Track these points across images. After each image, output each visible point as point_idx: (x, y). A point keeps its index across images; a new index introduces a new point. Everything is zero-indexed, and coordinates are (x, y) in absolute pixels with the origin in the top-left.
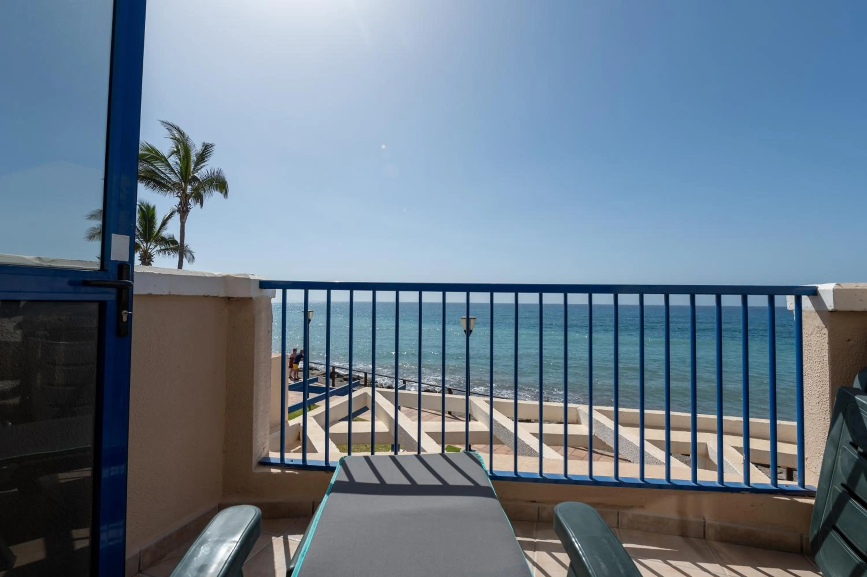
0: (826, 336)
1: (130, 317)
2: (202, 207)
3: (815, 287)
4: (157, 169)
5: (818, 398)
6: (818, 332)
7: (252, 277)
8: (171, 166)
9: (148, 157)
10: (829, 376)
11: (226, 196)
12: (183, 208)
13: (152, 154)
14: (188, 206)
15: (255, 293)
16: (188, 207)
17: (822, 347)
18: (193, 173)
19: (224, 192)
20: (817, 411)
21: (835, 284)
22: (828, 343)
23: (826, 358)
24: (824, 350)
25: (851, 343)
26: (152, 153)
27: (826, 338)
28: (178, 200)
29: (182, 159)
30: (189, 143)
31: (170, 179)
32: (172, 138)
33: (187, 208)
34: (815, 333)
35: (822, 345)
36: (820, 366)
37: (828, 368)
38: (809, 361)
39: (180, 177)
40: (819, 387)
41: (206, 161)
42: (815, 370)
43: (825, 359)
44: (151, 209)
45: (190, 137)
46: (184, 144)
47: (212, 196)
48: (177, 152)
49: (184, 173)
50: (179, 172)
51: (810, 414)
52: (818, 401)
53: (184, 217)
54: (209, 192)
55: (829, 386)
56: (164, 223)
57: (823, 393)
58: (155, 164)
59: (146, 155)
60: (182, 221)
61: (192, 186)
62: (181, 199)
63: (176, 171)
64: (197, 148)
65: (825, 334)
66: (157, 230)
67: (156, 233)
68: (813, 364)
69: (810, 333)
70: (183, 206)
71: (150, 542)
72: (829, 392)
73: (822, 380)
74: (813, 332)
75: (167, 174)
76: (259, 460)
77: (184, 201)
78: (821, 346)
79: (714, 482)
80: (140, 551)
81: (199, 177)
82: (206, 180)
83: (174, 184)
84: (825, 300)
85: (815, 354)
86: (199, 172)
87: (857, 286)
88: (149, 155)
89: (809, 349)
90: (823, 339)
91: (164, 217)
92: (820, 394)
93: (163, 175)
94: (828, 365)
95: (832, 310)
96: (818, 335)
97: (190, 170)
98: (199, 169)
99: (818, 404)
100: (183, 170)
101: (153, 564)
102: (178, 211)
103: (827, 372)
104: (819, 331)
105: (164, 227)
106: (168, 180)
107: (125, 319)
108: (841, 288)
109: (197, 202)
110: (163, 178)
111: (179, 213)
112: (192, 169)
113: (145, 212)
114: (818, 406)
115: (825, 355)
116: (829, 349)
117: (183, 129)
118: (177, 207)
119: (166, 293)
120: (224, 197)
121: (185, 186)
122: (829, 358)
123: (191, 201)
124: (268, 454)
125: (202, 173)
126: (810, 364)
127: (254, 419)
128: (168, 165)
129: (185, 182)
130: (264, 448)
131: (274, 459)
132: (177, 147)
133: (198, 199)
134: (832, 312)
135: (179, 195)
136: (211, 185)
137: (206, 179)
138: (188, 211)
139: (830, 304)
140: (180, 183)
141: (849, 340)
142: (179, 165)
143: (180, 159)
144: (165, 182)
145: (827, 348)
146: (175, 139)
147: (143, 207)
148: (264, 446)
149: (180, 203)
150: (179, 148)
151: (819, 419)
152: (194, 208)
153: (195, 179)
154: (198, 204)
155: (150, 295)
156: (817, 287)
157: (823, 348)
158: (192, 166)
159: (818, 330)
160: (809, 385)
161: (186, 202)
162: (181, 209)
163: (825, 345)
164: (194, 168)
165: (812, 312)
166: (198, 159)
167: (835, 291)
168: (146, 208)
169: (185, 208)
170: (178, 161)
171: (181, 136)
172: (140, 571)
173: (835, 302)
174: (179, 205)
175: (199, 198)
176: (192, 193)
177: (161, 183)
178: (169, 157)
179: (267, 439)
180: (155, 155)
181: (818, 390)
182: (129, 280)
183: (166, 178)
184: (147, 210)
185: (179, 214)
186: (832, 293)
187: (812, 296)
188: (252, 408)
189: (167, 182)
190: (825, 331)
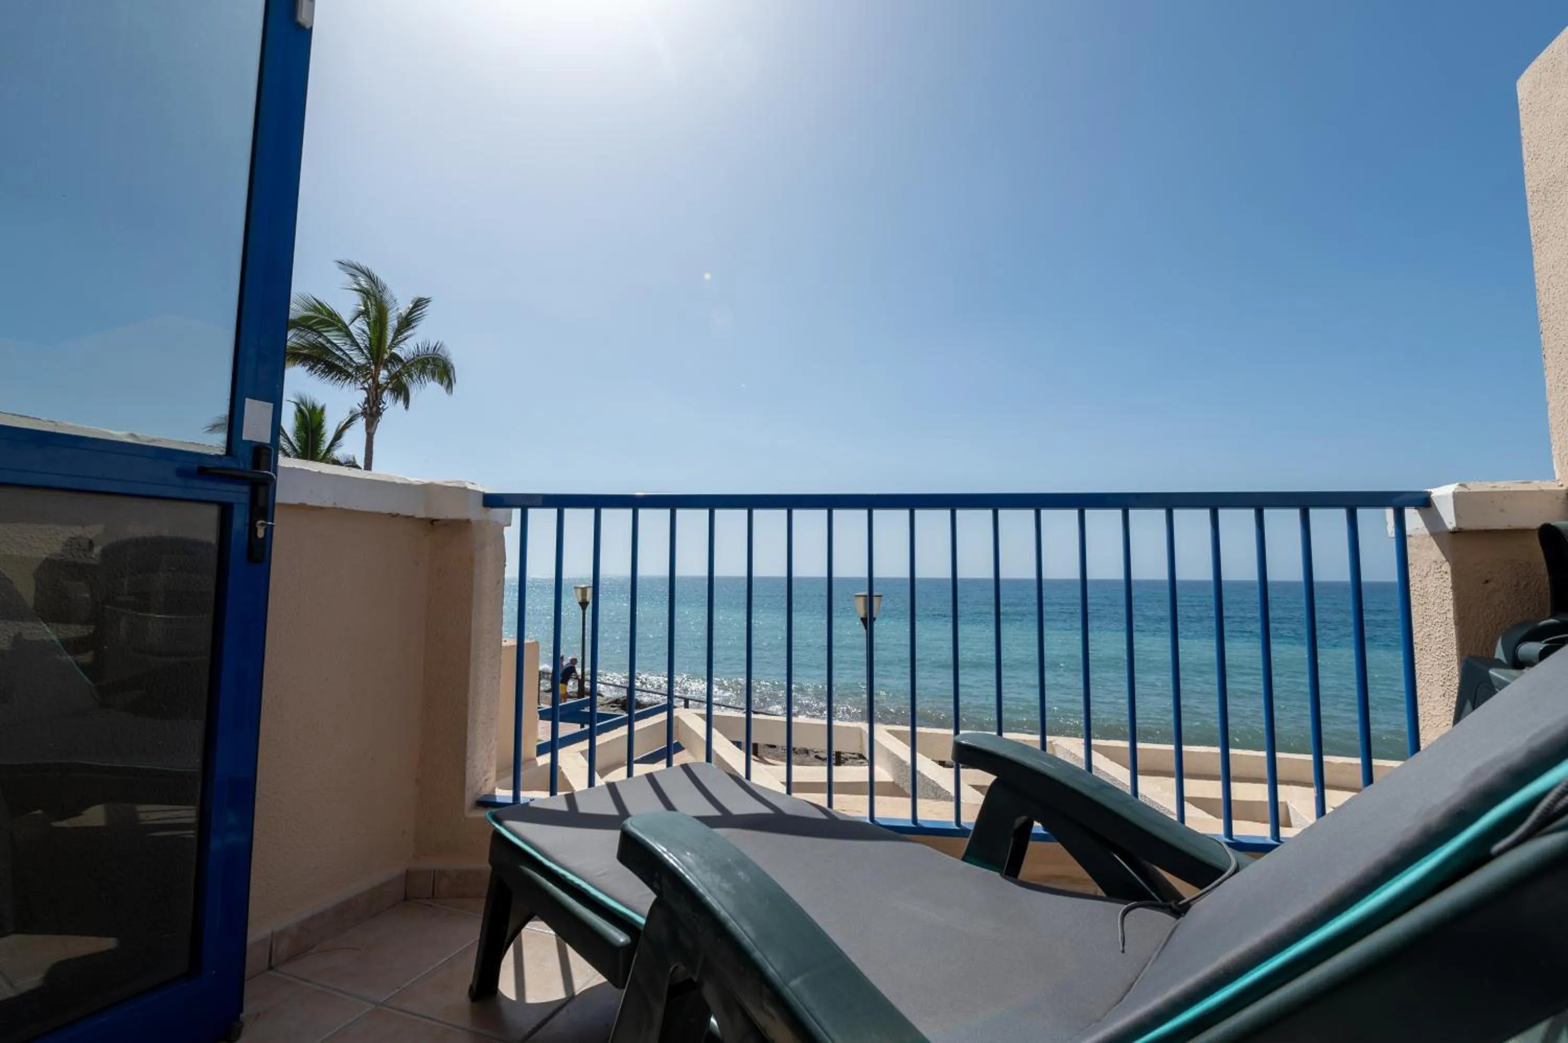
0: (1449, 576)
1: (269, 531)
2: (407, 407)
3: (1427, 492)
4: (329, 341)
5: (1442, 686)
6: (1437, 571)
7: (470, 487)
8: (353, 337)
9: (314, 321)
10: (1457, 645)
11: (450, 390)
12: (371, 408)
13: (323, 317)
14: (380, 404)
15: (475, 512)
16: (381, 406)
17: (1443, 597)
18: (390, 347)
19: (446, 382)
20: (1442, 709)
21: (1457, 484)
22: (1451, 588)
23: (1451, 615)
24: (1448, 601)
25: (1490, 586)
26: (323, 314)
27: (1448, 579)
28: (364, 394)
29: (372, 324)
30: (386, 297)
31: (351, 359)
32: (356, 290)
33: (379, 408)
34: (1432, 573)
35: (1444, 593)
36: (1442, 629)
37: (1453, 631)
38: (1425, 623)
39: (369, 356)
40: (1443, 667)
41: (415, 326)
42: (1436, 638)
43: (1448, 616)
44: (318, 411)
45: (388, 286)
46: (376, 300)
47: (424, 388)
48: (365, 313)
49: (374, 348)
50: (366, 346)
51: (1432, 716)
52: (1442, 693)
53: (372, 423)
54: (419, 382)
55: (1458, 663)
56: (338, 435)
57: (1450, 678)
58: (325, 334)
59: (311, 318)
60: (369, 430)
61: (389, 371)
62: (368, 394)
63: (362, 346)
64: (399, 306)
65: (1446, 573)
66: (326, 448)
67: (324, 452)
68: (1432, 628)
69: (1424, 574)
70: (371, 405)
71: (289, 919)
72: (1457, 673)
73: (1447, 653)
74: (1428, 572)
75: (347, 351)
76: (478, 797)
77: (373, 398)
78: (1442, 594)
79: (1264, 838)
80: (272, 933)
81: (402, 355)
82: (412, 362)
83: (358, 368)
84: (1442, 514)
85: (1434, 610)
86: (401, 345)
87: (1494, 487)
88: (316, 318)
89: (1425, 603)
90: (1445, 581)
91: (339, 426)
92: (1445, 679)
93: (338, 353)
94: (1453, 626)
95: (1454, 528)
96: (1436, 576)
97: (385, 342)
98: (402, 341)
99: (1443, 698)
100: (374, 342)
101: (293, 957)
102: (362, 414)
103: (1453, 640)
104: (1438, 569)
105: (338, 442)
106: (347, 359)
107: (261, 533)
108: (1467, 490)
109: (397, 398)
110: (339, 358)
111: (365, 417)
112: (389, 341)
113: (306, 416)
114: (1444, 700)
115: (1449, 610)
116: (1454, 598)
117: (377, 272)
118: (361, 407)
119: (329, 504)
120: (447, 391)
121: (376, 371)
122: (1454, 613)
123: (387, 397)
124: (494, 791)
125: (406, 349)
126: (1428, 629)
127: (470, 724)
128: (349, 335)
129: (376, 364)
130: (486, 780)
131: (500, 797)
132: (365, 305)
133: (399, 394)
134: (1453, 533)
135: (366, 386)
136: (423, 371)
137: (413, 359)
138: (381, 414)
139: (1450, 522)
140: (368, 365)
141: (1487, 582)
142: (367, 335)
143: (368, 324)
144: (341, 364)
145: (1451, 597)
146: (362, 291)
147: (303, 407)
148: (485, 778)
149: (367, 401)
150: (368, 305)
151: (1445, 724)
152: (391, 407)
153: (395, 358)
154: (401, 403)
155: (302, 506)
156: (1430, 493)
157: (1445, 598)
158: (390, 336)
159: (1436, 567)
160: (1429, 666)
161: (377, 399)
162: (368, 411)
163: (1448, 592)
164: (393, 340)
165: (1426, 535)
166: (400, 323)
167: (1456, 496)
168: (308, 410)
169: (374, 409)
170: (366, 328)
171: (373, 285)
172: (270, 968)
173: (1458, 516)
174: (365, 403)
175: (401, 391)
176: (388, 383)
177: (337, 366)
178: (353, 321)
179: (491, 765)
180: (327, 318)
181: (1442, 672)
182: (269, 471)
183: (344, 357)
184: (310, 414)
185: (364, 420)
186: (1451, 500)
187: (1421, 508)
188: (466, 705)
189: (346, 364)
190: (1447, 567)
